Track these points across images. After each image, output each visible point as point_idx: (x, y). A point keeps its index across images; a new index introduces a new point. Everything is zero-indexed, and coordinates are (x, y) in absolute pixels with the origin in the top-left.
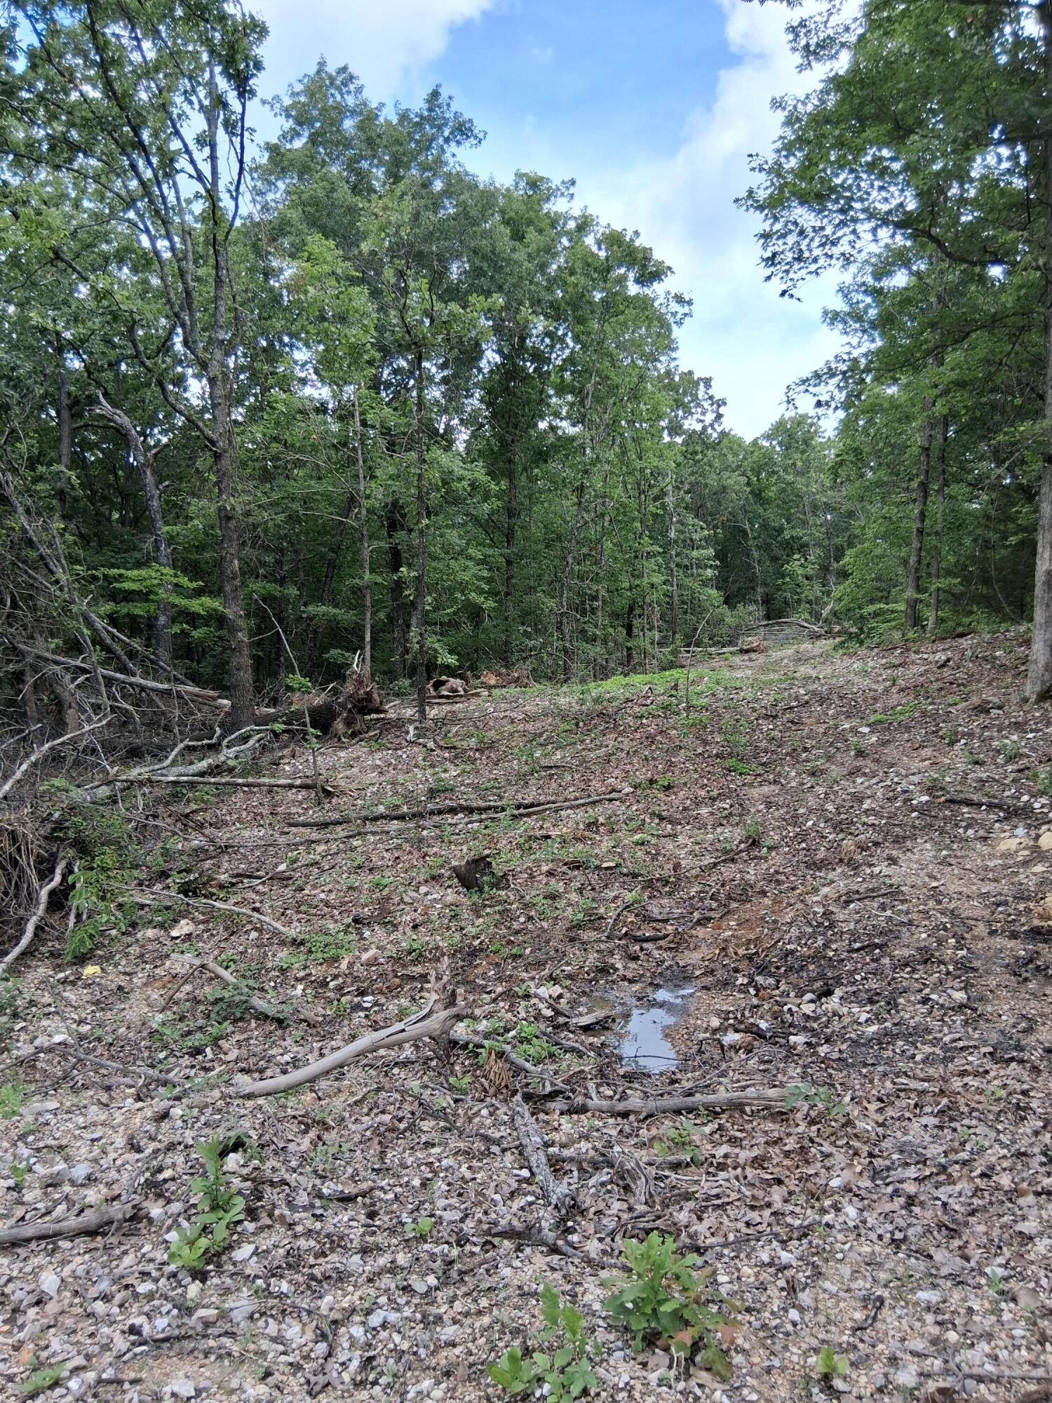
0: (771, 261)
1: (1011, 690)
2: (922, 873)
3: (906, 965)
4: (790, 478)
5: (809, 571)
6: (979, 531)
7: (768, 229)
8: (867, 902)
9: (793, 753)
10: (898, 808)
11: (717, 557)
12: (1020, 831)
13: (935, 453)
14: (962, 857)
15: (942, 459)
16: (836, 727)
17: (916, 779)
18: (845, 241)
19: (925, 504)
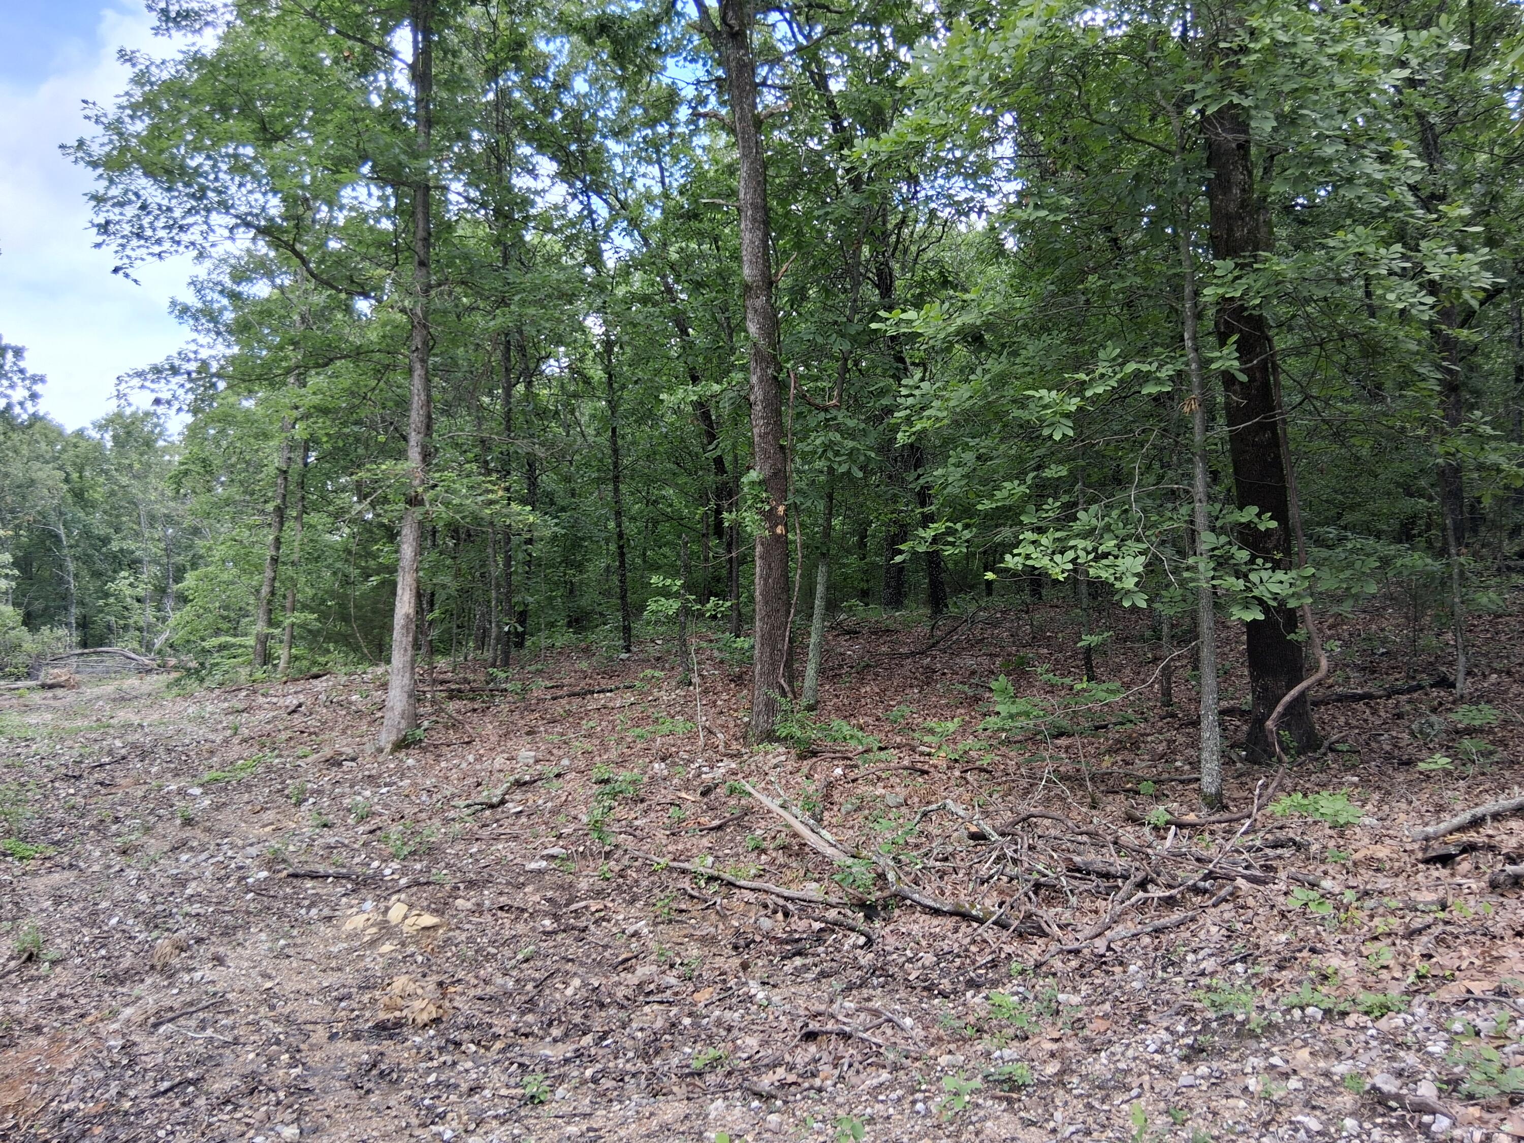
0: (104, 228)
1: (365, 739)
2: (254, 973)
3: (228, 1102)
4: (124, 481)
5: (140, 591)
6: (338, 565)
7: (102, 192)
8: (182, 1021)
9: (99, 826)
10: (230, 891)
11: (15, 564)
12: (369, 905)
13: (293, 477)
14: (303, 945)
15: (302, 485)
16: (160, 788)
17: (253, 851)
18: (195, 230)
19: (281, 530)
